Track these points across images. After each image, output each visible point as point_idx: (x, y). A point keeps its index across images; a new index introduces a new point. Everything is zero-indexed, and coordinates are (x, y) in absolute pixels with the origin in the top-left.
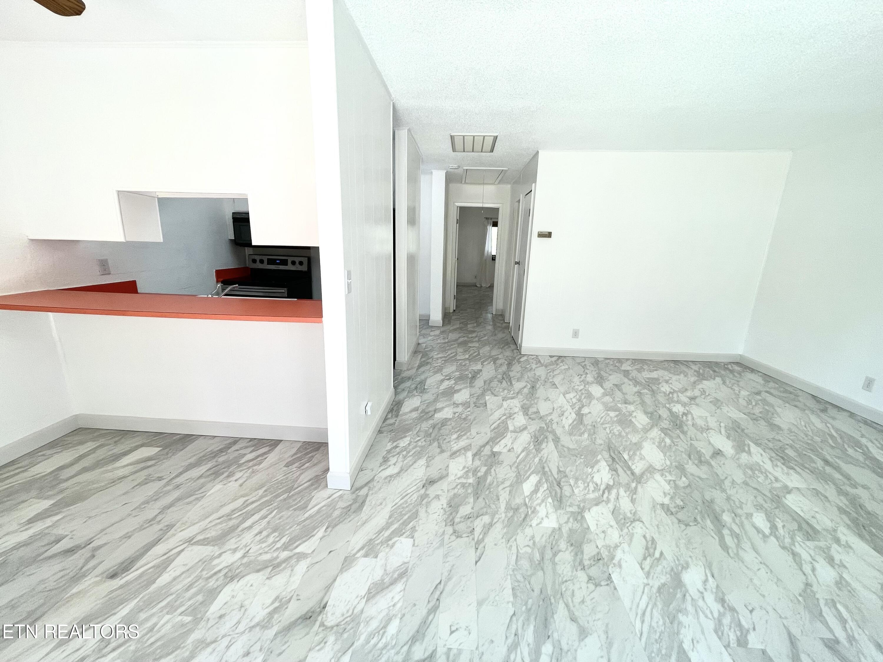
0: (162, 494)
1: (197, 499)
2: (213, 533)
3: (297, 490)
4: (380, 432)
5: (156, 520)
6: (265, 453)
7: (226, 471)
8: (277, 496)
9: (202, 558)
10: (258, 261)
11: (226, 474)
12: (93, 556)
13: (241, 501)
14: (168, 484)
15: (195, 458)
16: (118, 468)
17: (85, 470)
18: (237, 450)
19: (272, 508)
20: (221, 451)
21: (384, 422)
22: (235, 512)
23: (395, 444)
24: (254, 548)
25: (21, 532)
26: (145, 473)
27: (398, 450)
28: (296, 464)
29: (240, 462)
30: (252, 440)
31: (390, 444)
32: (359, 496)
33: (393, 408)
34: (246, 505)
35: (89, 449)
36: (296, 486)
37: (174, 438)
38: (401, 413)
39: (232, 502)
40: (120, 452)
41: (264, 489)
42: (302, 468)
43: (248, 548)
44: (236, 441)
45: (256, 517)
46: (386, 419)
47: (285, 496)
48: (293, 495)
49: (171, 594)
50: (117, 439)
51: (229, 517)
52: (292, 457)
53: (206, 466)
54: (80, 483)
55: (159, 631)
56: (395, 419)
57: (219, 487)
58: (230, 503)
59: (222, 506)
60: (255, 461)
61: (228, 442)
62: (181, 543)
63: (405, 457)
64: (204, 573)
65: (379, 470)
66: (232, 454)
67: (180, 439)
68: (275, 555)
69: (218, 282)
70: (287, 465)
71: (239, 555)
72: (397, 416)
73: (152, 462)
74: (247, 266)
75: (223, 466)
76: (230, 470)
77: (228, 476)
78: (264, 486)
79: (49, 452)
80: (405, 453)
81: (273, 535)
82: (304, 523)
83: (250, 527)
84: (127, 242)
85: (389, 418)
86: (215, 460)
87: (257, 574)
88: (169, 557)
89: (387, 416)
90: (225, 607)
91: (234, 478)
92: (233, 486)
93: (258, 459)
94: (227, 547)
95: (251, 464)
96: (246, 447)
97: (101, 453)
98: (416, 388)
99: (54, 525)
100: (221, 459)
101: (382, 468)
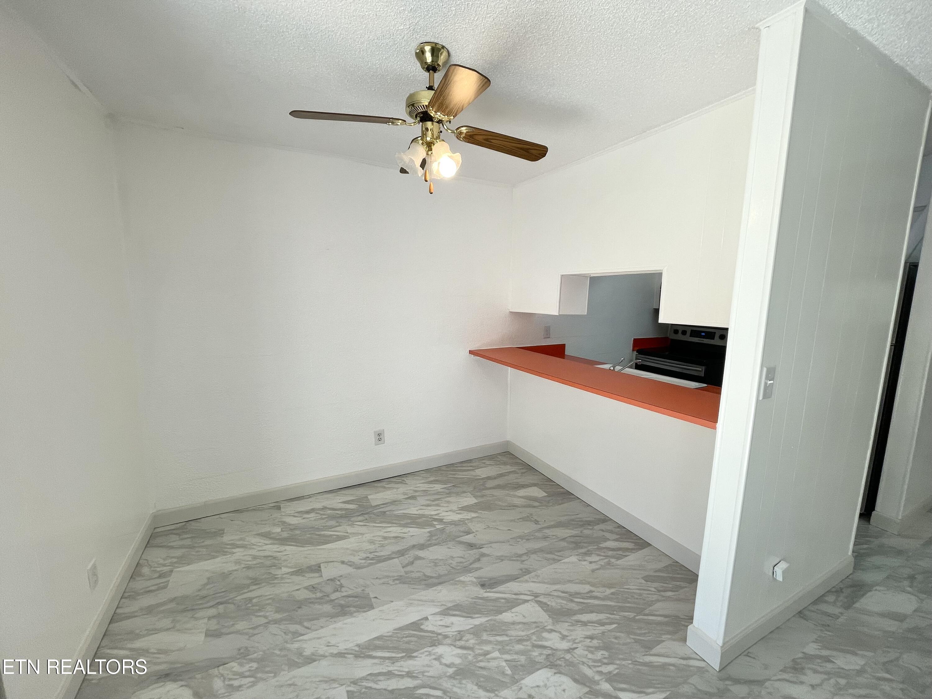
0: (532, 537)
1: (554, 559)
2: (553, 603)
3: (646, 617)
4: (801, 614)
5: (522, 559)
6: (627, 550)
7: (586, 547)
8: (622, 609)
9: (537, 621)
10: (680, 332)
11: (583, 550)
12: (479, 560)
13: (587, 588)
14: (540, 530)
15: (565, 518)
16: (515, 496)
17: (498, 487)
18: (603, 530)
19: (612, 619)
20: (589, 523)
21: (815, 602)
22: (578, 596)
23: (825, 653)
24: (580, 651)
25: (457, 513)
26: (529, 510)
27: (829, 666)
28: (656, 585)
29: (601, 545)
30: (620, 527)
31: (815, 646)
32: (729, 690)
33: (841, 589)
34: (590, 595)
35: (506, 471)
36: (647, 612)
37: (558, 490)
38: (857, 605)
39: (579, 583)
40: (521, 483)
41: (613, 590)
42: (663, 593)
43: (575, 646)
44: (605, 520)
45: (593, 617)
46: (819, 600)
47: (631, 615)
48: (639, 621)
49: (507, 635)
50: (524, 471)
51: (571, 598)
52: (656, 571)
53: (572, 531)
54: (493, 496)
55: (488, 661)
56: (840, 610)
57: (574, 559)
58: (577, 583)
59: (570, 581)
60: (615, 553)
61: (598, 517)
62: (529, 593)
63: (840, 689)
64: (534, 638)
65: (780, 677)
66: (596, 531)
67: (563, 493)
68: (597, 678)
69: (633, 350)
70: (647, 579)
71: (565, 645)
72: (848, 606)
73: (536, 504)
74: (668, 336)
75: (586, 541)
76: (590, 548)
77: (585, 554)
78: (613, 587)
79: (488, 462)
80: (843, 682)
81: (602, 652)
82: (640, 667)
83: (585, 624)
84: (559, 315)
85: (826, 602)
86: (580, 529)
87: (573, 683)
88: (518, 599)
89: (823, 595)
90: (537, 689)
91: (589, 559)
92: (586, 566)
93: (618, 552)
94: (558, 627)
95: (610, 553)
96: (611, 532)
97: (512, 478)
98: (912, 578)
99: (471, 520)
100: (586, 532)
101: (785, 676)
